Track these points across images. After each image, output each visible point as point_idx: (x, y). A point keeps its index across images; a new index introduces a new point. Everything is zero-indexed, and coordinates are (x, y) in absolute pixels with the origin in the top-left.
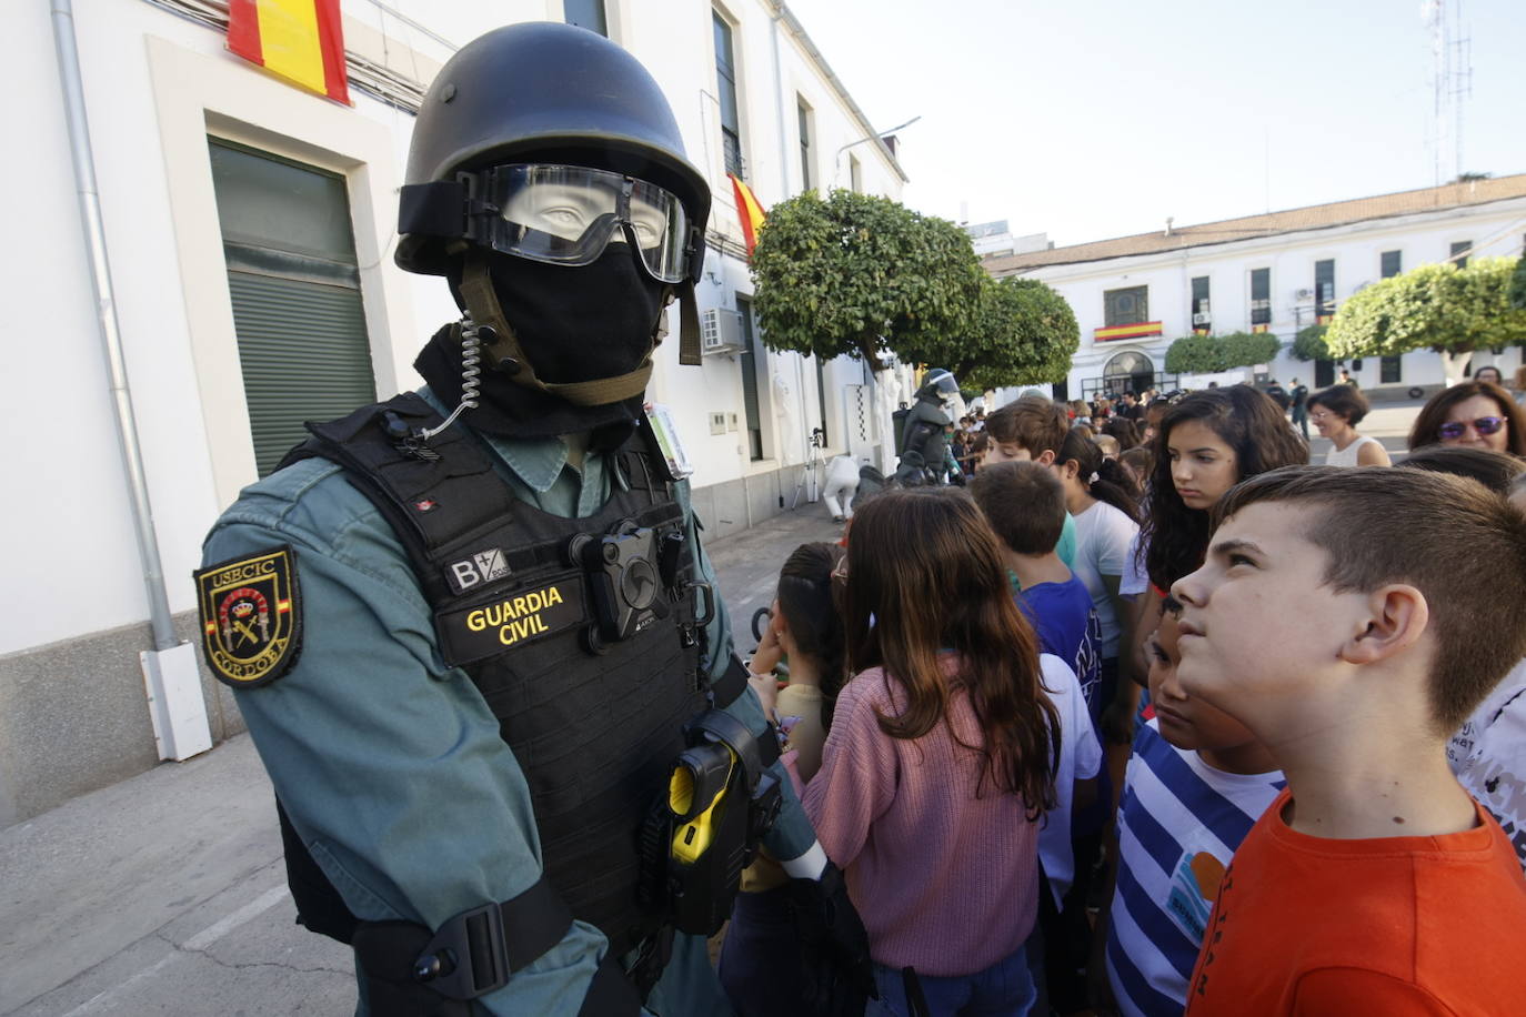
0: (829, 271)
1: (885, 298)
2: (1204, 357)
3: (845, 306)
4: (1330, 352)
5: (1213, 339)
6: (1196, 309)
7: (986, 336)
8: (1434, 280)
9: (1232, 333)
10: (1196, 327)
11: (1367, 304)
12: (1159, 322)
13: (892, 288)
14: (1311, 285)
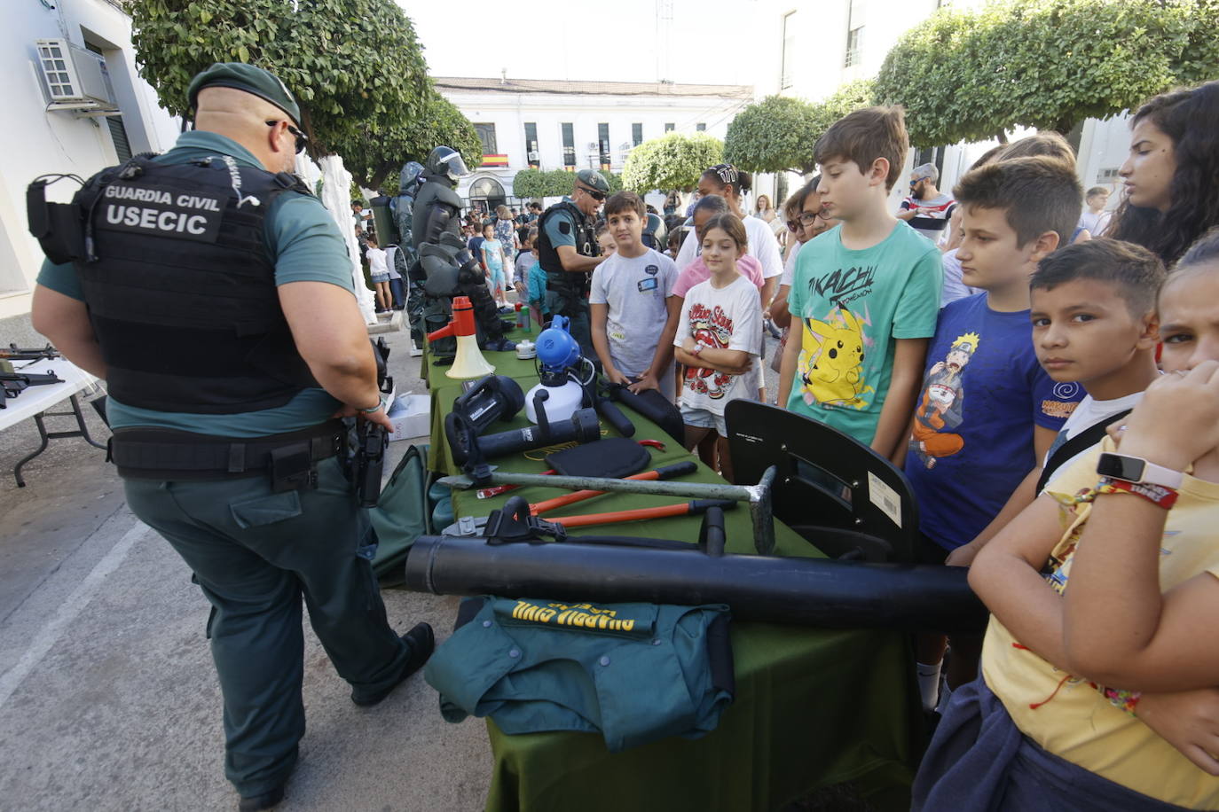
0: (258, 15)
1: (335, 66)
2: (539, 186)
3: (287, 65)
4: (624, 187)
5: (543, 173)
6: (529, 149)
7: (408, 139)
8: (677, 142)
9: (555, 170)
10: (530, 163)
11: (644, 155)
12: (506, 156)
13: (341, 56)
14: (597, 142)
